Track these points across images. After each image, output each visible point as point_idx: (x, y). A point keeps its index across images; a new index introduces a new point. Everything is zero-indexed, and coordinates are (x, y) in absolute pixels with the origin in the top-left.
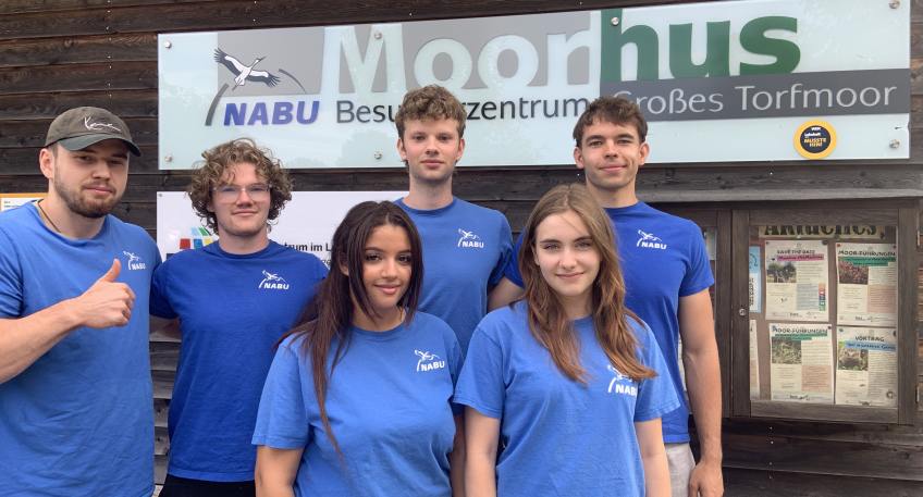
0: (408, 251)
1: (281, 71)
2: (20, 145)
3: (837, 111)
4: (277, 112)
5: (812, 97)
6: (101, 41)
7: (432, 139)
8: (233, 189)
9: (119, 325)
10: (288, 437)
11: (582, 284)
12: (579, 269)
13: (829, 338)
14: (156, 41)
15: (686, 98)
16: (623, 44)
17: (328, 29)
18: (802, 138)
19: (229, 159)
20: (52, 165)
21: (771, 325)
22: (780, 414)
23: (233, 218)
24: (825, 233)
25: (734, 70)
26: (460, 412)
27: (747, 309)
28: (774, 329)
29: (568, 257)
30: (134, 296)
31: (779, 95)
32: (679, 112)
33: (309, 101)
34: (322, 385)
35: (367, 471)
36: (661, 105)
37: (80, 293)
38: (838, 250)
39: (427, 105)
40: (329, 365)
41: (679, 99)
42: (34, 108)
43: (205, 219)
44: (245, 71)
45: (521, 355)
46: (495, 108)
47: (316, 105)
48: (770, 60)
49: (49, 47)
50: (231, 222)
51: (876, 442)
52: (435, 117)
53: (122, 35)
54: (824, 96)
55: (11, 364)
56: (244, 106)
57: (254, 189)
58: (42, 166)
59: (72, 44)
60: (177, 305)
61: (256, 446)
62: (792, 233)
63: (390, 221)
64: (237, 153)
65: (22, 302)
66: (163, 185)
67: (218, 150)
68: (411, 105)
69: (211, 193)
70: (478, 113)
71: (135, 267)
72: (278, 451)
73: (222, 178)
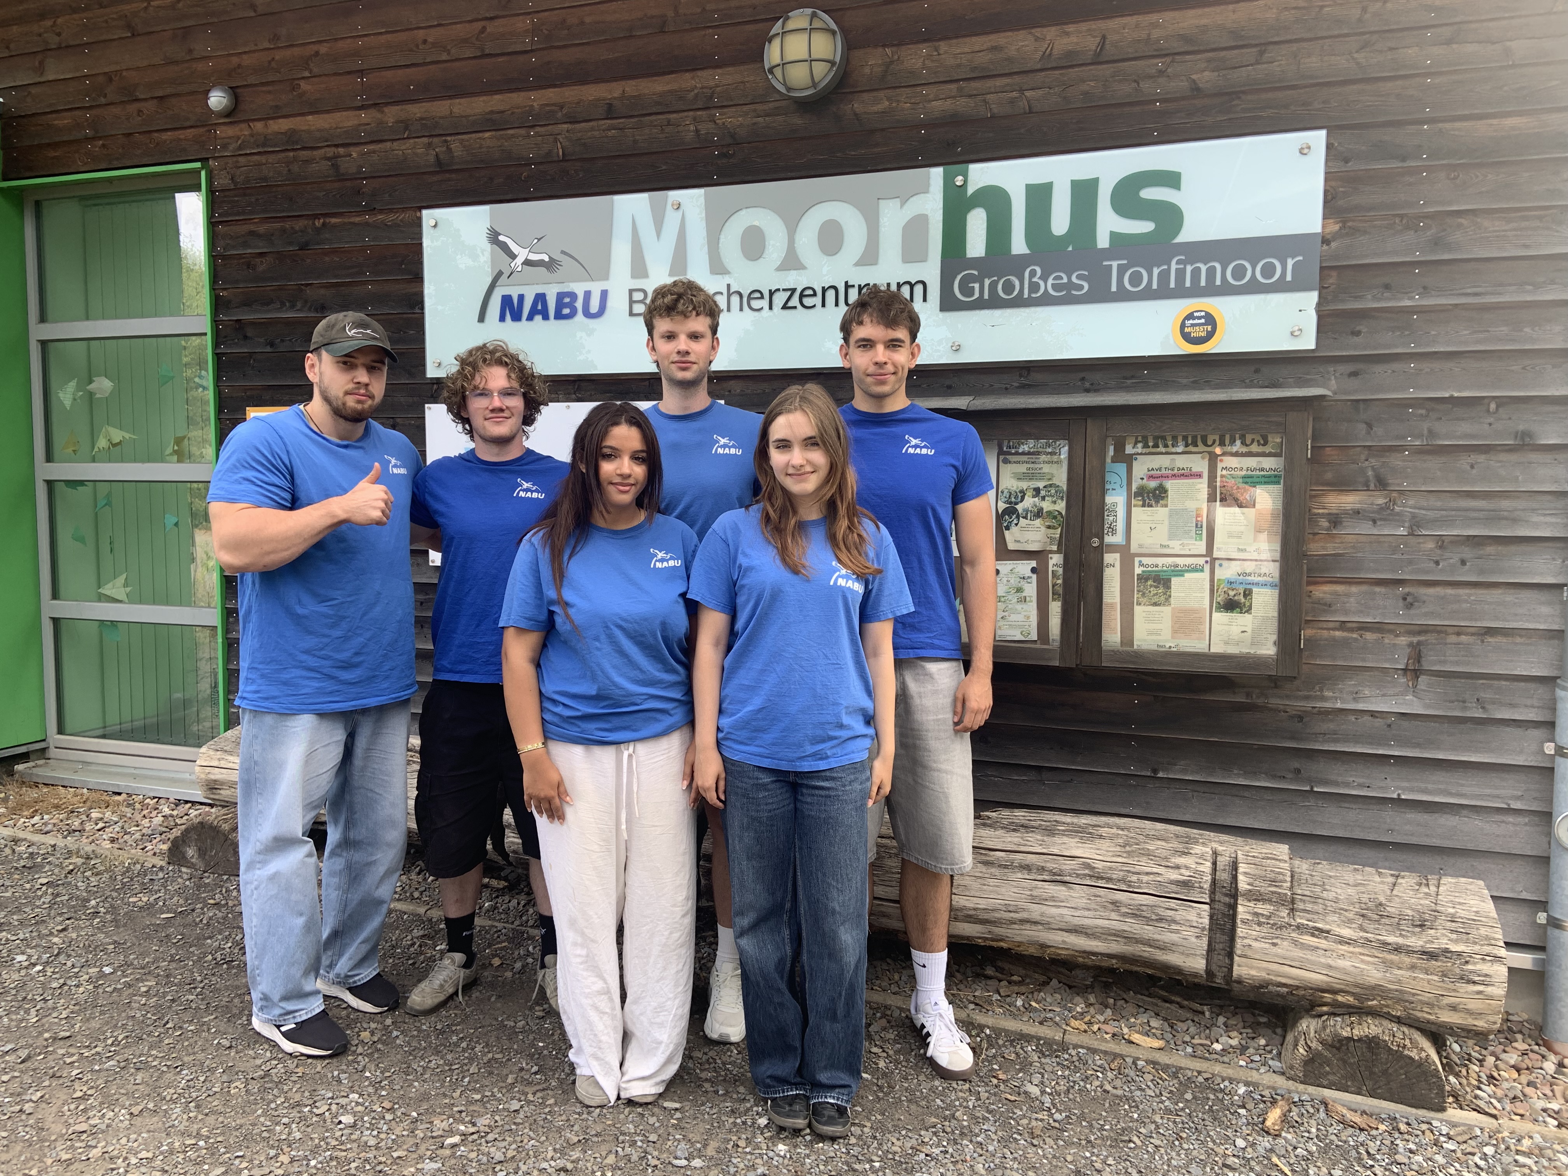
0: (642, 451)
1: (563, 252)
2: (268, 349)
3: (1226, 290)
4: (560, 305)
5: (1196, 273)
6: (357, 220)
7: (683, 337)
8: (485, 393)
9: (379, 523)
10: (530, 619)
11: (810, 484)
12: (808, 469)
13: (1206, 575)
14: (420, 219)
15: (1044, 278)
16: (969, 211)
17: (618, 198)
18: (1183, 326)
19: (480, 363)
20: (317, 370)
21: (1137, 560)
22: (1133, 663)
23: (486, 423)
24: (1206, 445)
25: (1103, 241)
26: (693, 609)
27: (1102, 539)
28: (1141, 564)
29: (797, 456)
30: (392, 499)
31: (1156, 271)
32: (1034, 295)
33: (596, 289)
34: (559, 575)
35: (598, 649)
36: (1014, 287)
37: (346, 491)
38: (1220, 465)
39: (677, 301)
40: (566, 558)
41: (1035, 279)
42: (283, 304)
43: (460, 426)
44: (522, 254)
45: (748, 551)
46: (815, 295)
47: (604, 294)
48: (1144, 227)
49: (297, 228)
50: (484, 428)
51: (1260, 701)
52: (685, 315)
53: (381, 211)
54: (1211, 272)
55: (286, 550)
56: (521, 297)
57: (506, 393)
58: (307, 371)
59: (324, 224)
60: (436, 512)
61: (503, 628)
62: (1166, 446)
63: (626, 421)
64: (488, 357)
65: (293, 495)
66: (432, 396)
67: (470, 353)
68: (659, 302)
69: (464, 398)
70: (795, 301)
71: (395, 471)
72: (520, 630)
73: (474, 383)
